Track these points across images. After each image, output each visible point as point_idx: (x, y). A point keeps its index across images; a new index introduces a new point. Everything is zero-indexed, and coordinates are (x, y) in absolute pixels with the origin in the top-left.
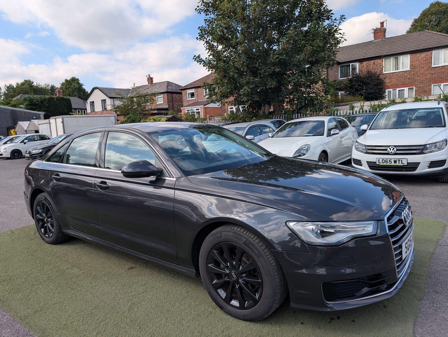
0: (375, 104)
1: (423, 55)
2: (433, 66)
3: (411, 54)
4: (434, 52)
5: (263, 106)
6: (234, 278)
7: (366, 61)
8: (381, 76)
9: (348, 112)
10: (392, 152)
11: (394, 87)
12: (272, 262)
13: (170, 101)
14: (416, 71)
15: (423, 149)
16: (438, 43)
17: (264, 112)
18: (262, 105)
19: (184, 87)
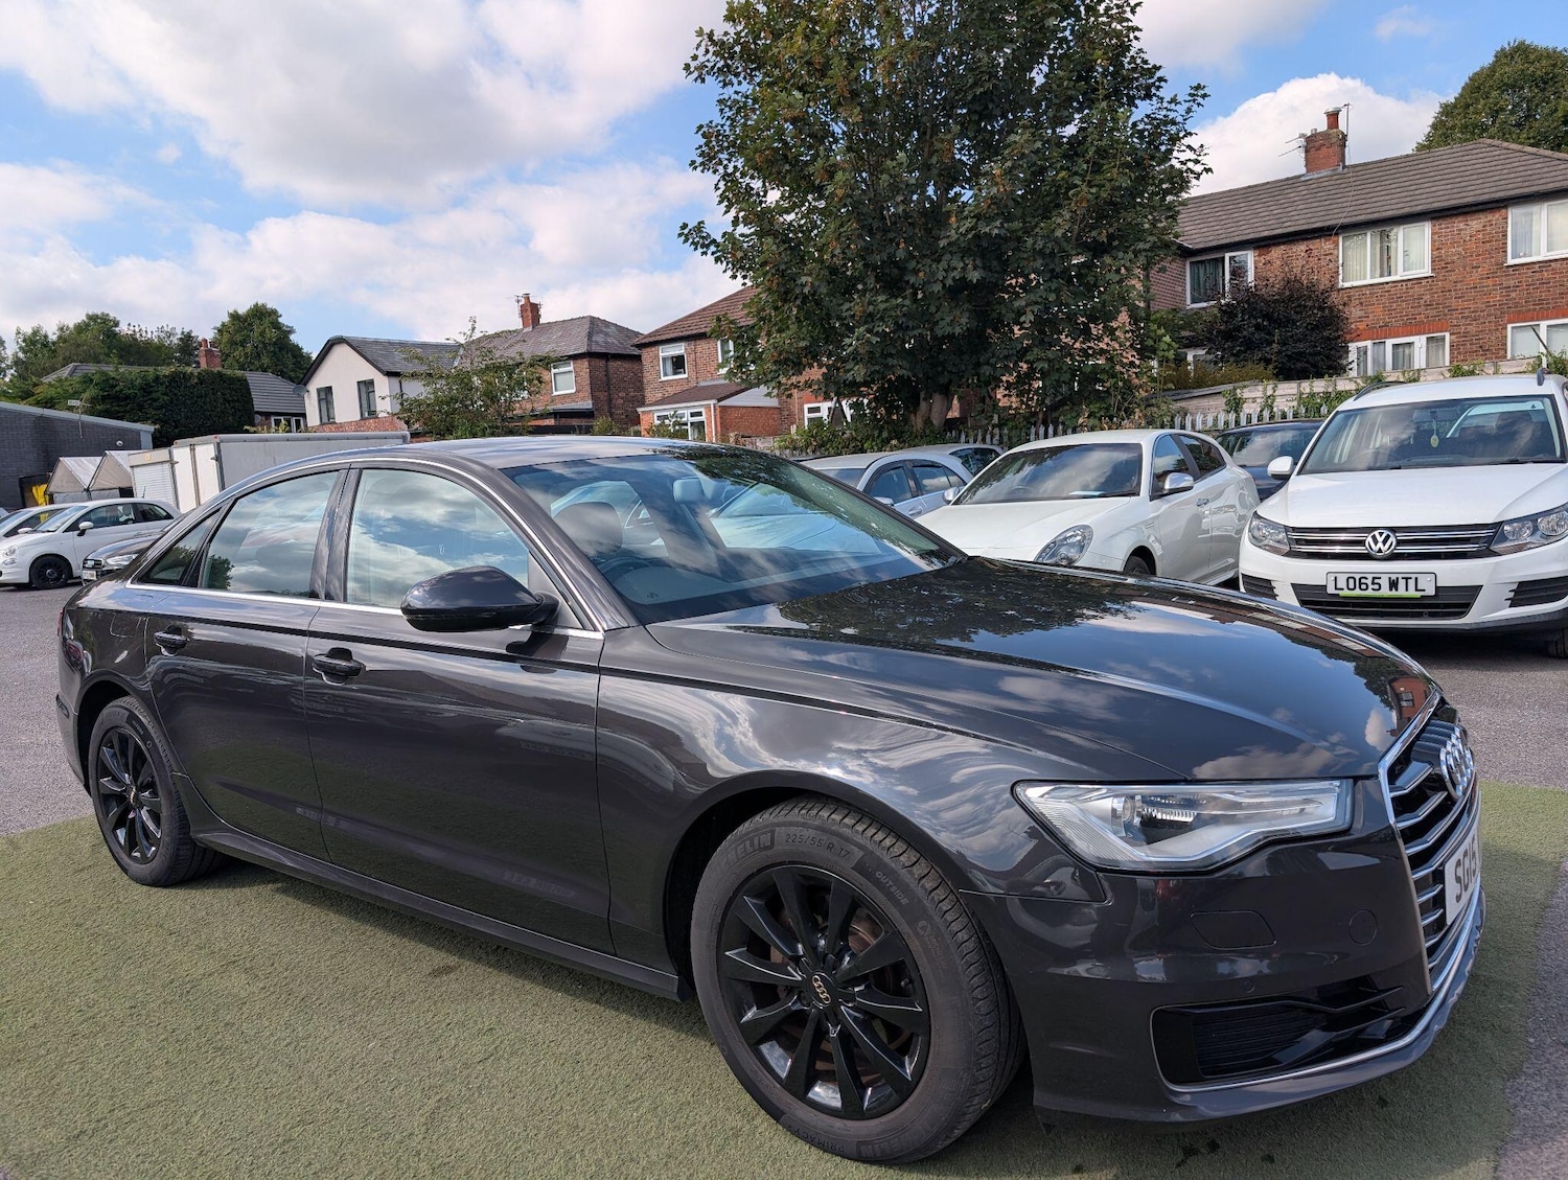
0: (1316, 390)
1: (1476, 223)
2: (1511, 261)
3: (1432, 219)
4: (1514, 214)
5: (925, 399)
6: (820, 1000)
7: (1278, 244)
8: (1334, 295)
9: (1222, 418)
10: (1380, 551)
11: (1379, 333)
12: (964, 936)
13: (600, 386)
14: (1453, 278)
15: (1490, 540)
16: (1527, 184)
17: (928, 421)
18: (922, 396)
19: (650, 335)
